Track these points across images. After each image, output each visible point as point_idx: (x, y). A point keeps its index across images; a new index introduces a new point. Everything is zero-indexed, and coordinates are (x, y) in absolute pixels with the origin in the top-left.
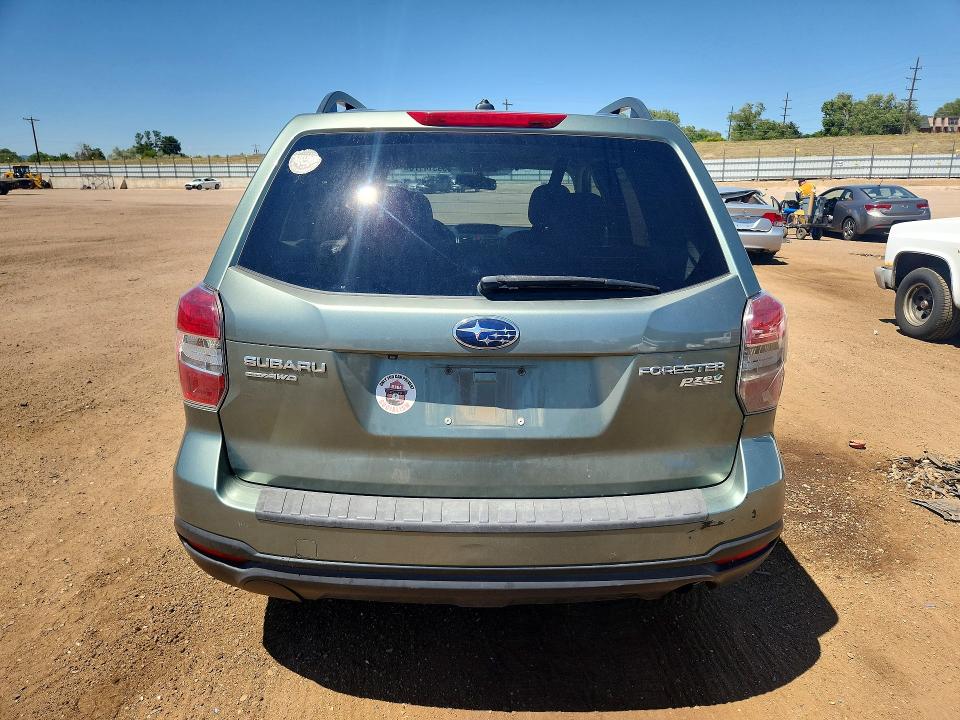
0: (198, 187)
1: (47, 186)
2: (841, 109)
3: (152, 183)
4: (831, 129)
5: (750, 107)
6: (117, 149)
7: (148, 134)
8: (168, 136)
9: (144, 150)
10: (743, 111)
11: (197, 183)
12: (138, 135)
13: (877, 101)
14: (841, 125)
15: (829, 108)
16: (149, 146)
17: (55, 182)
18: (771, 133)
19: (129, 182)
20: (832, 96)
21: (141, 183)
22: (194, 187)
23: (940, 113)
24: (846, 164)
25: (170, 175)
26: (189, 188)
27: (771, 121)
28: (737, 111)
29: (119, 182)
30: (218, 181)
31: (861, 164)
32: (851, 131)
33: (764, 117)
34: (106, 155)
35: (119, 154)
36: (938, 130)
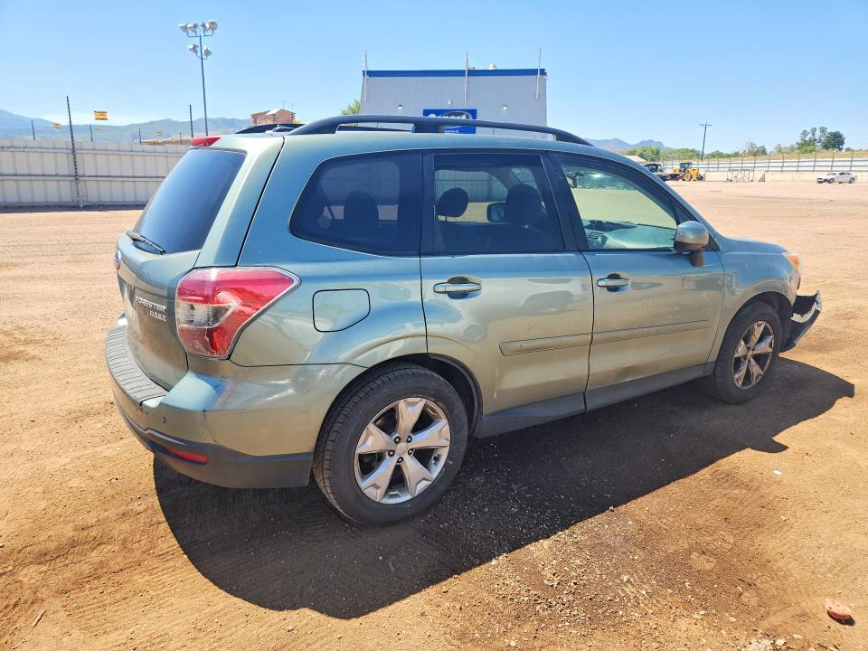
0: (829, 181)
1: (701, 178)
3: (787, 176)
6: (779, 145)
7: (814, 131)
8: (834, 131)
9: (806, 146)
11: (829, 177)
12: (805, 133)
16: (812, 142)
17: (709, 176)
19: (768, 177)
21: (779, 176)
22: (825, 180)
25: (809, 169)
26: (820, 182)
29: (758, 175)
30: (854, 174)
34: (768, 152)
35: (780, 150)
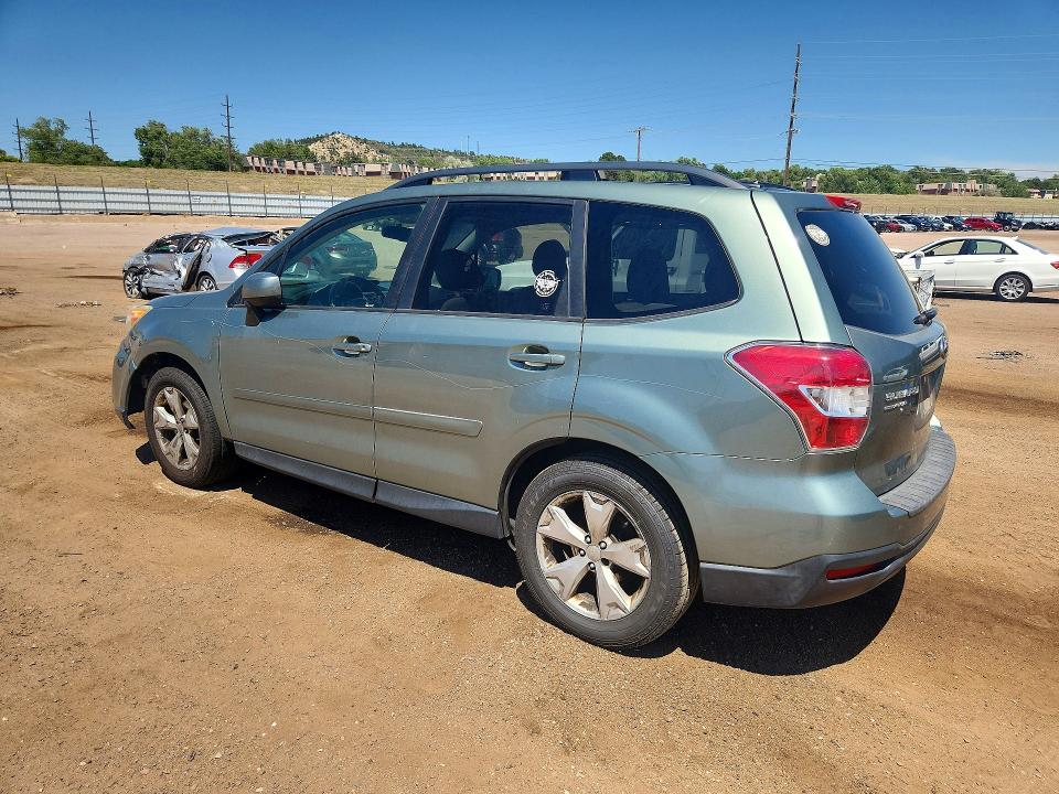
2: (156, 138)
4: (150, 159)
5: (48, 123)
10: (38, 126)
13: (194, 135)
14: (161, 156)
15: (142, 135)
18: (83, 157)
20: (143, 123)
23: (252, 153)
24: (204, 200)
27: (80, 141)
28: (28, 124)
31: (219, 201)
32: (174, 164)
33: (68, 136)
36: (258, 169)
